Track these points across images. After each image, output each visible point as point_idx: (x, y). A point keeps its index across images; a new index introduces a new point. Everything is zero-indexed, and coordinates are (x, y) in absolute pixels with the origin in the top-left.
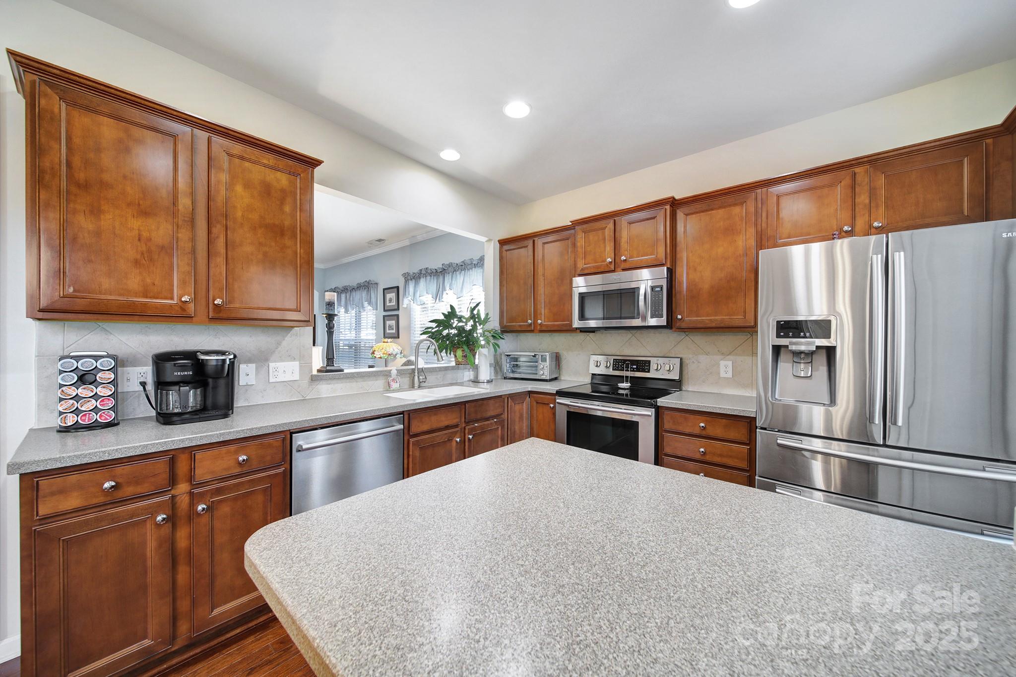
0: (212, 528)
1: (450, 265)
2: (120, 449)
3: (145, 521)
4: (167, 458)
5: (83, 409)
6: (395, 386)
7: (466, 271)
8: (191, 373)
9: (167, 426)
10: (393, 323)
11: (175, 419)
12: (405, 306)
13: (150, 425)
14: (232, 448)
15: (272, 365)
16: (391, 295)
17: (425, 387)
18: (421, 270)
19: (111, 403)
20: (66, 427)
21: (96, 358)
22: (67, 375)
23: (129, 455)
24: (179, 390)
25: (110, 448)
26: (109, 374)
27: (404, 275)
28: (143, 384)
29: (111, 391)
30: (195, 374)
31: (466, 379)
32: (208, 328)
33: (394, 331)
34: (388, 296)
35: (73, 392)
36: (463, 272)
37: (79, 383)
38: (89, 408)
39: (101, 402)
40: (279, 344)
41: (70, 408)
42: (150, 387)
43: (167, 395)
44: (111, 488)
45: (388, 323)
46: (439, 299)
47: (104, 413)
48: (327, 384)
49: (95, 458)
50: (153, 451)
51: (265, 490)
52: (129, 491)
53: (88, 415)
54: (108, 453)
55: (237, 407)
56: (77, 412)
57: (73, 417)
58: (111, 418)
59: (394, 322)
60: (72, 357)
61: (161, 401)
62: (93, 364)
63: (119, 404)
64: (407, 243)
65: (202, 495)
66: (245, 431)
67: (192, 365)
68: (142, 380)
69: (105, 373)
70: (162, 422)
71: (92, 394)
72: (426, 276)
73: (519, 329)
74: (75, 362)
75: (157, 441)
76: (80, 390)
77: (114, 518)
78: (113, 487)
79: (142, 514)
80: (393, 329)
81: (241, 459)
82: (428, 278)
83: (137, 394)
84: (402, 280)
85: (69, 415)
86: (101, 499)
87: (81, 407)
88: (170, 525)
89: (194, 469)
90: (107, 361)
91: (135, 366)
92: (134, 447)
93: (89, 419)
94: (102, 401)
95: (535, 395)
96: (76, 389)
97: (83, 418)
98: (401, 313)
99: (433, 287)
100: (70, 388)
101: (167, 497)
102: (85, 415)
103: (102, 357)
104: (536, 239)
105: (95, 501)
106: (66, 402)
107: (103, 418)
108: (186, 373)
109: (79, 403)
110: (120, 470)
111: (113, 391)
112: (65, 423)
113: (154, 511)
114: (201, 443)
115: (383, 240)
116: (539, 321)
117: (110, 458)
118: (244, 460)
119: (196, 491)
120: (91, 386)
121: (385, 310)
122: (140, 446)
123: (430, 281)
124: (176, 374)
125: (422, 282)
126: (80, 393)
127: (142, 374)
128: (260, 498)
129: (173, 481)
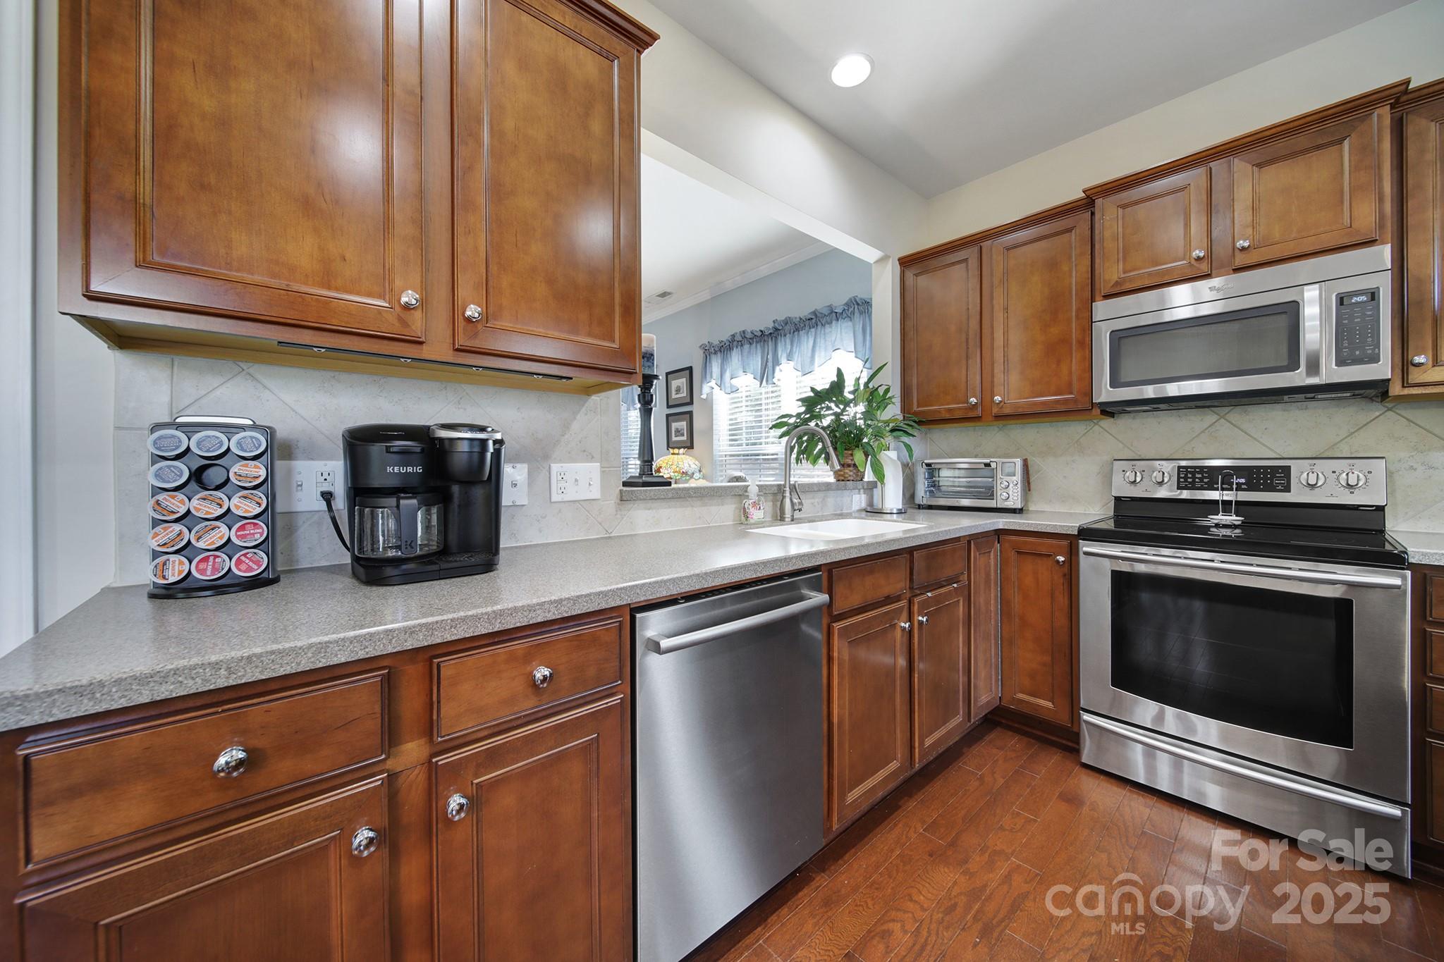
0: (480, 851)
1: (787, 322)
2: (259, 656)
3: (323, 849)
4: (374, 678)
5: (201, 545)
6: (757, 515)
7: (819, 327)
8: (419, 470)
9: (374, 588)
10: (683, 425)
11: (390, 571)
12: (704, 396)
13: (338, 586)
14: (518, 646)
15: (555, 467)
16: (681, 382)
17: (800, 521)
18: (733, 336)
19: (259, 533)
20: (168, 587)
21: (229, 429)
22: (169, 467)
23: (282, 672)
24: (398, 506)
25: (233, 654)
26: (256, 467)
27: (703, 347)
28: (328, 497)
29: (260, 505)
30: (428, 472)
31: (855, 507)
32: (446, 388)
33: (684, 438)
34: (675, 384)
35: (178, 504)
36: (813, 330)
37: (193, 485)
38: (213, 543)
39: (238, 530)
40: (566, 427)
41: (172, 542)
42: (340, 503)
43: (374, 517)
44: (236, 768)
45: (674, 425)
46: (767, 381)
47: (245, 555)
48: (646, 509)
49: (191, 682)
50: (343, 660)
51: (586, 748)
52: (282, 770)
53: (211, 558)
54: (228, 669)
55: (505, 549)
56: (186, 550)
57: (181, 563)
58: (260, 566)
59: (684, 423)
60: (180, 426)
61: (362, 530)
62: (221, 443)
63: (279, 539)
64: (705, 296)
65: (455, 767)
66: (547, 606)
67: (423, 450)
68: (326, 488)
69: (246, 466)
70: (364, 580)
71: (220, 512)
72: (742, 345)
73: (947, 416)
74: (184, 437)
75: (352, 633)
76: (195, 502)
77: (247, 848)
78: (240, 763)
79: (318, 832)
80: (683, 435)
81: (539, 676)
82: (746, 347)
83: (316, 518)
84: (700, 354)
85: (172, 557)
86: (212, 799)
87: (198, 540)
88: (385, 851)
89: (439, 702)
90: (252, 437)
91: (312, 459)
92: (293, 649)
93: (215, 570)
94: (242, 528)
95: (1013, 538)
96: (186, 500)
97: (202, 566)
98: (695, 408)
99: (756, 362)
100: (173, 497)
101: (376, 781)
102: (206, 559)
103: (242, 428)
104: (986, 244)
105: (195, 805)
106: (165, 529)
107: (243, 567)
108: (410, 469)
109: (193, 532)
110: (258, 712)
111: (264, 506)
112: (164, 577)
113: (344, 818)
114: (454, 638)
115: (669, 294)
116: (998, 398)
117: (232, 682)
118: (545, 677)
119: (442, 760)
120: (219, 494)
121: (669, 407)
122: (311, 646)
123: (749, 352)
124: (389, 469)
125: (735, 357)
126: (195, 508)
127: (325, 476)
128: (576, 768)
129: (390, 737)
